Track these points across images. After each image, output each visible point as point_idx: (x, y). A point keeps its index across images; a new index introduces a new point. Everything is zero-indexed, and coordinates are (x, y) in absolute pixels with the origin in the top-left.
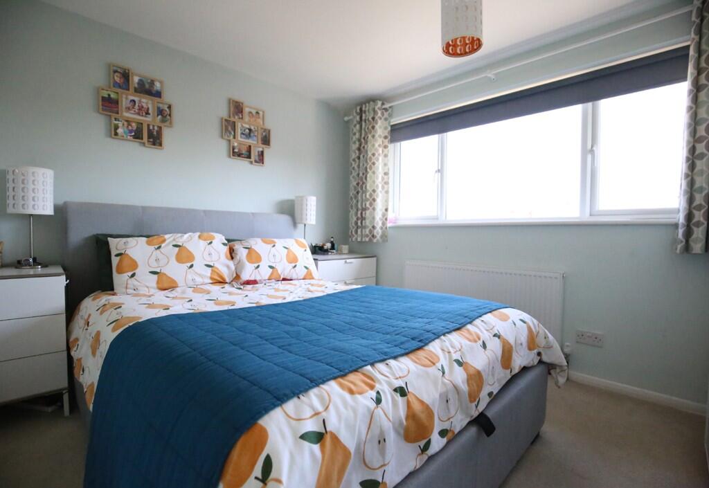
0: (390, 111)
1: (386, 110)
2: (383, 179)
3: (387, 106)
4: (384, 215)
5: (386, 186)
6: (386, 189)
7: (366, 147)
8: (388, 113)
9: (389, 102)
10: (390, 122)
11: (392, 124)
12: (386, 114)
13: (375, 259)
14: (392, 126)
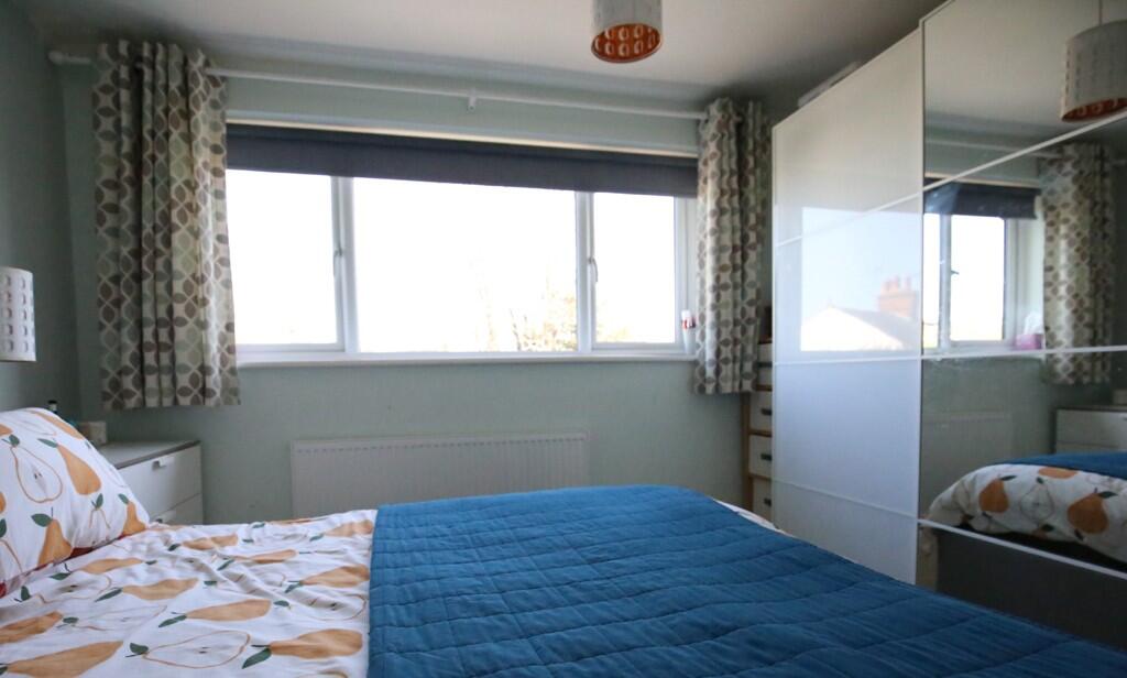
0: (223, 86)
1: (214, 81)
2: (216, 250)
3: (217, 72)
4: (223, 340)
5: (224, 269)
6: (223, 277)
7: (161, 158)
8: (218, 90)
9: (222, 65)
10: (223, 116)
11: (229, 121)
12: (214, 94)
13: (196, 450)
14: (230, 126)
